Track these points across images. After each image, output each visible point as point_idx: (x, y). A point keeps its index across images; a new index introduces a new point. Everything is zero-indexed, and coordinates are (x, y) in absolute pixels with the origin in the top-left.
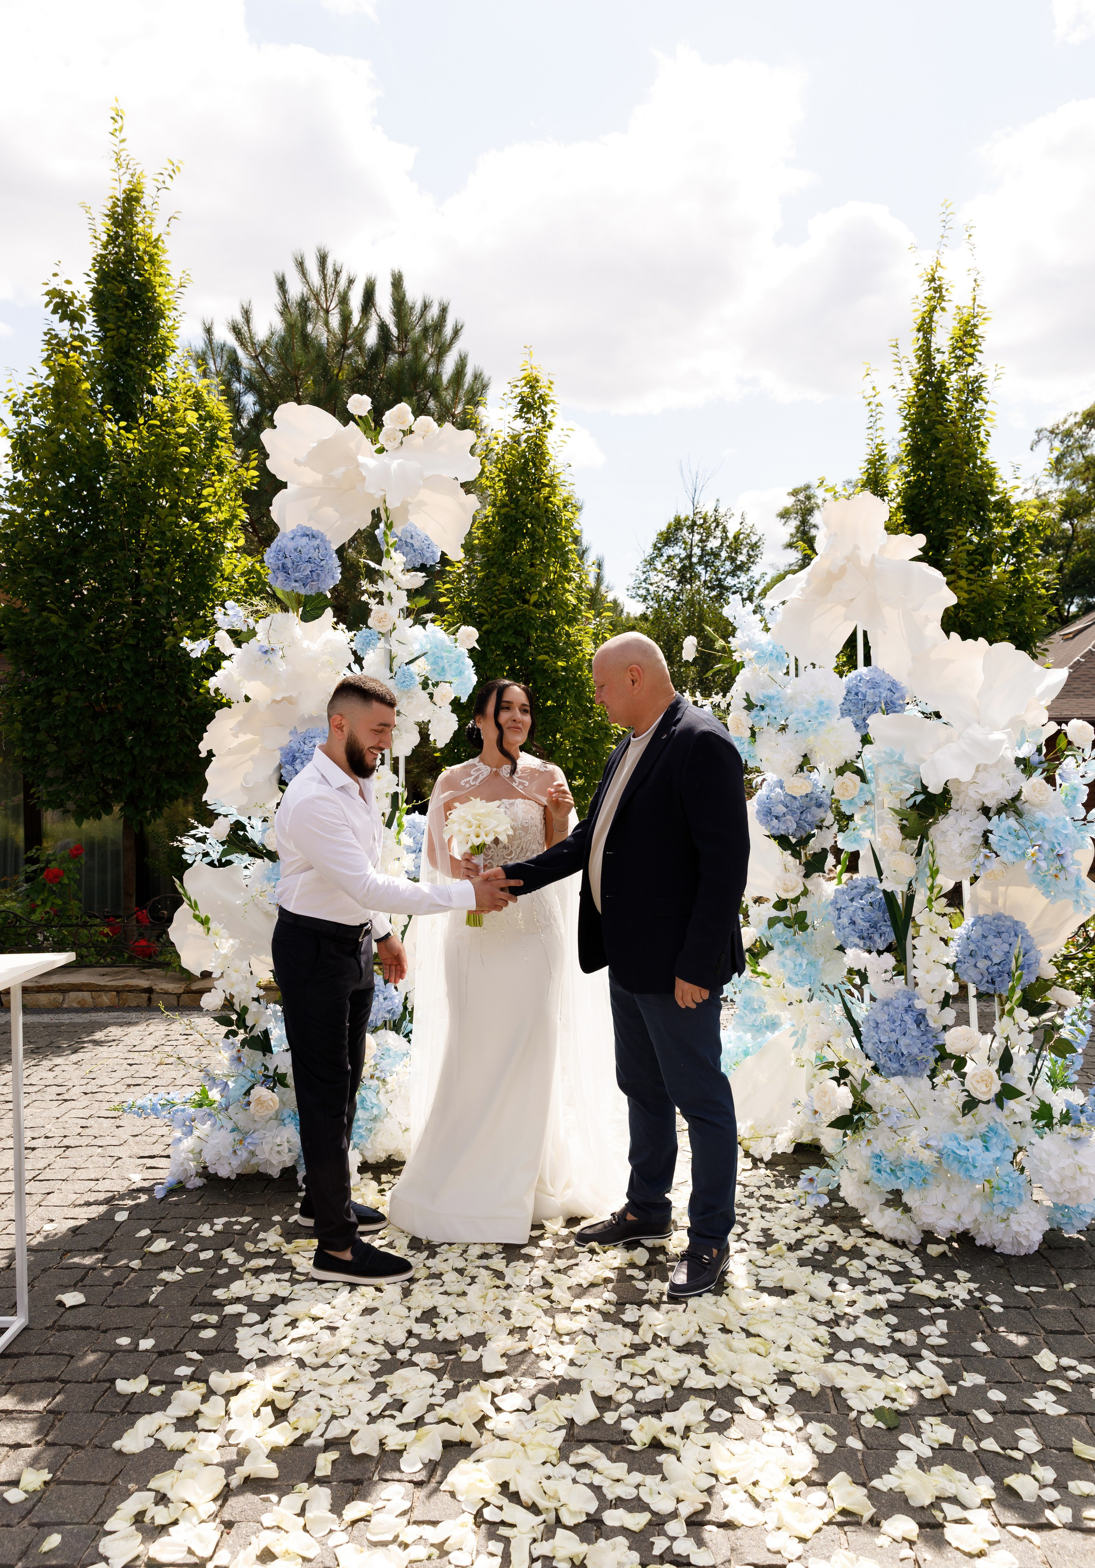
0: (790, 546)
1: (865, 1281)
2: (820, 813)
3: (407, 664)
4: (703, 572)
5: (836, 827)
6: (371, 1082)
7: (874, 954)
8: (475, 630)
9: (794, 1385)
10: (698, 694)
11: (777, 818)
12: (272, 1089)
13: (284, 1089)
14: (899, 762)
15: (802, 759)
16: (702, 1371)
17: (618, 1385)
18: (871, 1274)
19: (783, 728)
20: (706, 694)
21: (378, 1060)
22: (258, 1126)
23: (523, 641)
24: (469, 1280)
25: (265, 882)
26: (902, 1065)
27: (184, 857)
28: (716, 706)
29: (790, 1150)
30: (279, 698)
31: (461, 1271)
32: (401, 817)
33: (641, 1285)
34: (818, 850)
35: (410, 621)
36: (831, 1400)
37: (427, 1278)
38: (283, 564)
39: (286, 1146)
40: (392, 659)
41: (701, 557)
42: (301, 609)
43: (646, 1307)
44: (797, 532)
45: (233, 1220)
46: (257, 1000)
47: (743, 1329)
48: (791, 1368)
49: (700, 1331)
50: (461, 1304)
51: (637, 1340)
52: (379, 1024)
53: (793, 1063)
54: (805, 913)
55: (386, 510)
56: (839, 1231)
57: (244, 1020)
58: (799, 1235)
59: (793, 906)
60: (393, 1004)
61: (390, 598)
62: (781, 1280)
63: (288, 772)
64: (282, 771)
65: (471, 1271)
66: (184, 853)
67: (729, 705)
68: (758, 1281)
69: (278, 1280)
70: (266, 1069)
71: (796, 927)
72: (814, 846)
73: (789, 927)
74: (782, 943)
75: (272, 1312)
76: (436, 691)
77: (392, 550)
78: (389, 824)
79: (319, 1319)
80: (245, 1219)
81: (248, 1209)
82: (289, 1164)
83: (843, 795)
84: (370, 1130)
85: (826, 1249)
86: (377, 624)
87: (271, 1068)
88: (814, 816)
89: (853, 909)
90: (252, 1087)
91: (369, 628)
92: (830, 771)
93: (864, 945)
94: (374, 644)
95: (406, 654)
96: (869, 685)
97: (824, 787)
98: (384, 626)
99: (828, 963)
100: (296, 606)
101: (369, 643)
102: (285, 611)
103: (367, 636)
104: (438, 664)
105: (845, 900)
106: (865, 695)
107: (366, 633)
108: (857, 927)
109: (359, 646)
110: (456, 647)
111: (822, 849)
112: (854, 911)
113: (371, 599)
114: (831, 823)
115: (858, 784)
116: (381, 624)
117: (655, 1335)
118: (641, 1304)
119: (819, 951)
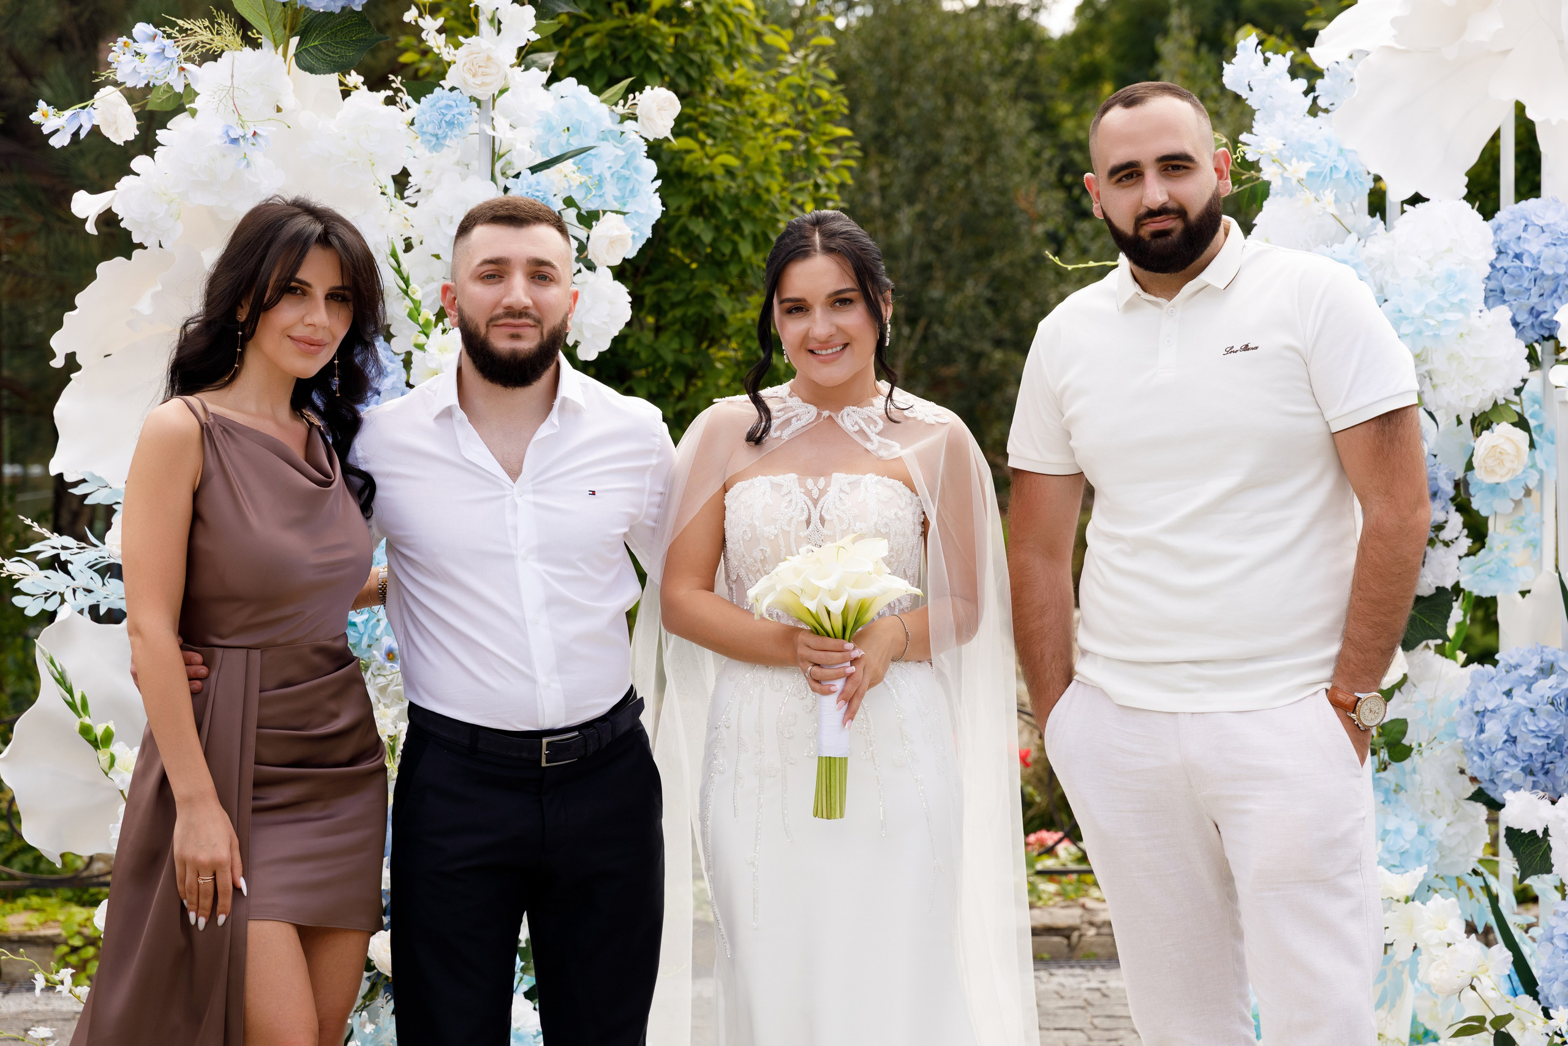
3: (534, 170)
5: (1465, 543)
8: (671, 95)
27: (18, 601)
34: (1427, 590)
40: (495, 156)
42: (295, 41)
54: (1404, 722)
61: (495, 21)
66: (19, 592)
71: (1384, 754)
72: (1426, 581)
83: (1492, 472)
86: (471, 80)
89: (1508, 712)
91: (452, 89)
92: (1459, 422)
93: (1535, 786)
94: (461, 125)
95: (527, 148)
96: (1546, 238)
97: (1435, 456)
98: (483, 84)
99: (1451, 831)
100: (280, 32)
101: (450, 124)
102: (255, 44)
103: (449, 107)
104: (589, 170)
105: (1494, 694)
106: (1537, 260)
107: (443, 103)
108: (1520, 749)
109: (430, 129)
110: (622, 133)
111: (1438, 588)
112: (1516, 716)
113: (428, 17)
114: (1456, 535)
115: (1518, 449)
116: (478, 81)
119: (1429, 806)
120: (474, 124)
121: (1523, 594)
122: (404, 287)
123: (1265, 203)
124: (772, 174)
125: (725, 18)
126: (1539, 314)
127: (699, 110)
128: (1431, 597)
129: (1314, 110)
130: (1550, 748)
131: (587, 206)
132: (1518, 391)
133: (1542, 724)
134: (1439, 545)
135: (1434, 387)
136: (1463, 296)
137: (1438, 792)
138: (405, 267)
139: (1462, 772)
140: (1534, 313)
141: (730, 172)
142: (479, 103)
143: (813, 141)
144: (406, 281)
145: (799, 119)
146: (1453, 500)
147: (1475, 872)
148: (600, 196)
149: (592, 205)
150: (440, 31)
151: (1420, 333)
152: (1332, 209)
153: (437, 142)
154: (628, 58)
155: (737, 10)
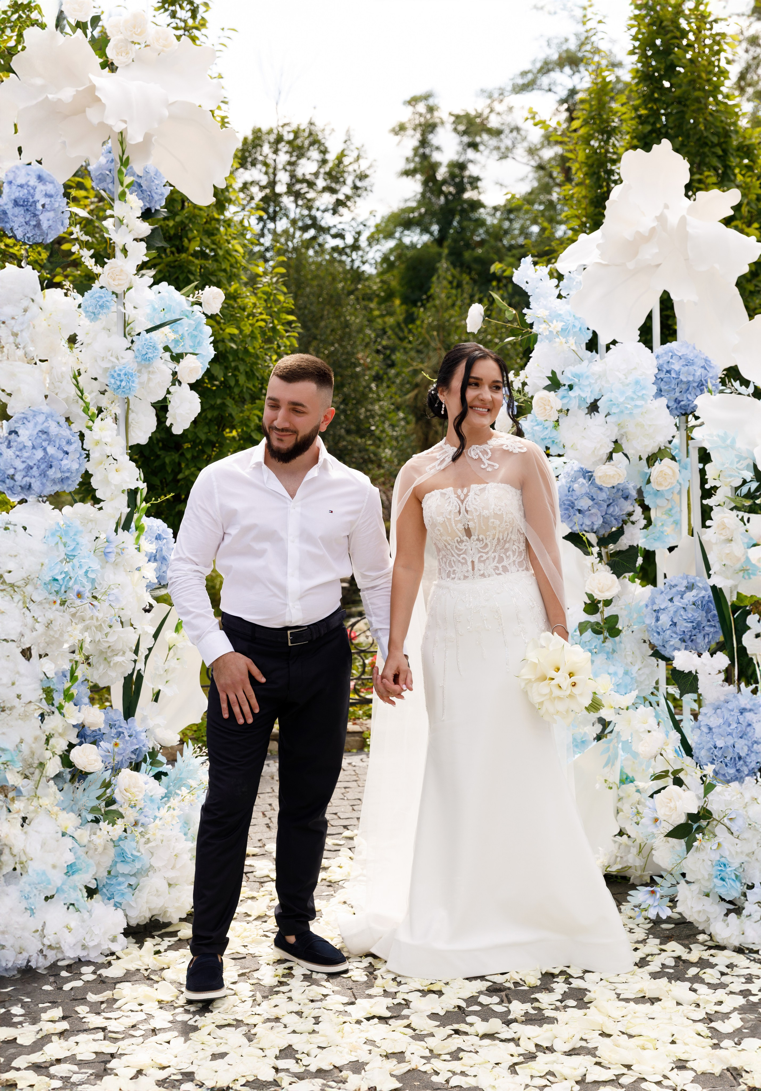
0: (407, 173)
1: (723, 986)
2: (628, 506)
3: (148, 331)
4: (292, 206)
5: (642, 523)
7: (706, 655)
8: (220, 291)
9: (692, 1069)
11: (580, 511)
14: (732, 446)
15: (612, 445)
16: (598, 1067)
17: (523, 1086)
18: (725, 979)
19: (593, 410)
21: (144, 803)
24: (313, 1021)
26: (738, 771)
31: (300, 1014)
32: (139, 519)
33: (498, 1009)
34: (624, 548)
36: (732, 1078)
37: (265, 1023)
40: (126, 324)
41: (290, 186)
43: (514, 1025)
44: (415, 155)
47: (623, 1033)
48: (683, 1058)
49: (582, 1039)
50: (318, 1040)
51: (522, 1051)
53: (598, 786)
54: (617, 617)
55: (122, 142)
56: (681, 947)
58: (640, 954)
59: (604, 609)
60: (139, 741)
61: (125, 251)
62: (641, 991)
67: (524, 384)
68: (618, 995)
69: (93, 1040)
71: (606, 634)
72: (624, 543)
73: (597, 632)
77: (127, 192)
78: (126, 527)
83: (660, 484)
84: (133, 887)
85: (673, 964)
86: (112, 283)
88: (621, 510)
89: (672, 609)
91: (102, 287)
92: (640, 459)
93: (686, 649)
94: (108, 308)
95: (143, 319)
96: (682, 362)
98: (119, 285)
99: (641, 672)
101: (101, 307)
103: (101, 297)
104: (177, 332)
105: (664, 601)
106: (678, 373)
107: (98, 295)
108: (679, 629)
109: (90, 309)
110: (194, 312)
111: (630, 547)
112: (676, 612)
113: (85, 249)
114: (638, 518)
115: (674, 472)
116: (116, 283)
117: (537, 1045)
118: (508, 1023)
119: (629, 659)
120: (114, 307)
121: (671, 549)
122: (81, 395)
123: (536, 345)
126: (680, 402)
128: (627, 551)
129: (560, 296)
130: (694, 628)
131: (176, 351)
132: (670, 442)
133: (690, 616)
134: (629, 524)
135: (628, 440)
136: (644, 392)
137: (633, 653)
138: (81, 384)
139: (645, 642)
140: (677, 401)
142: (117, 295)
144: (82, 392)
146: (637, 500)
147: (652, 693)
148: (183, 345)
149: (179, 352)
150: (92, 257)
151: (622, 412)
152: (574, 348)
153: (94, 316)
154: (177, 278)
155: (234, 253)
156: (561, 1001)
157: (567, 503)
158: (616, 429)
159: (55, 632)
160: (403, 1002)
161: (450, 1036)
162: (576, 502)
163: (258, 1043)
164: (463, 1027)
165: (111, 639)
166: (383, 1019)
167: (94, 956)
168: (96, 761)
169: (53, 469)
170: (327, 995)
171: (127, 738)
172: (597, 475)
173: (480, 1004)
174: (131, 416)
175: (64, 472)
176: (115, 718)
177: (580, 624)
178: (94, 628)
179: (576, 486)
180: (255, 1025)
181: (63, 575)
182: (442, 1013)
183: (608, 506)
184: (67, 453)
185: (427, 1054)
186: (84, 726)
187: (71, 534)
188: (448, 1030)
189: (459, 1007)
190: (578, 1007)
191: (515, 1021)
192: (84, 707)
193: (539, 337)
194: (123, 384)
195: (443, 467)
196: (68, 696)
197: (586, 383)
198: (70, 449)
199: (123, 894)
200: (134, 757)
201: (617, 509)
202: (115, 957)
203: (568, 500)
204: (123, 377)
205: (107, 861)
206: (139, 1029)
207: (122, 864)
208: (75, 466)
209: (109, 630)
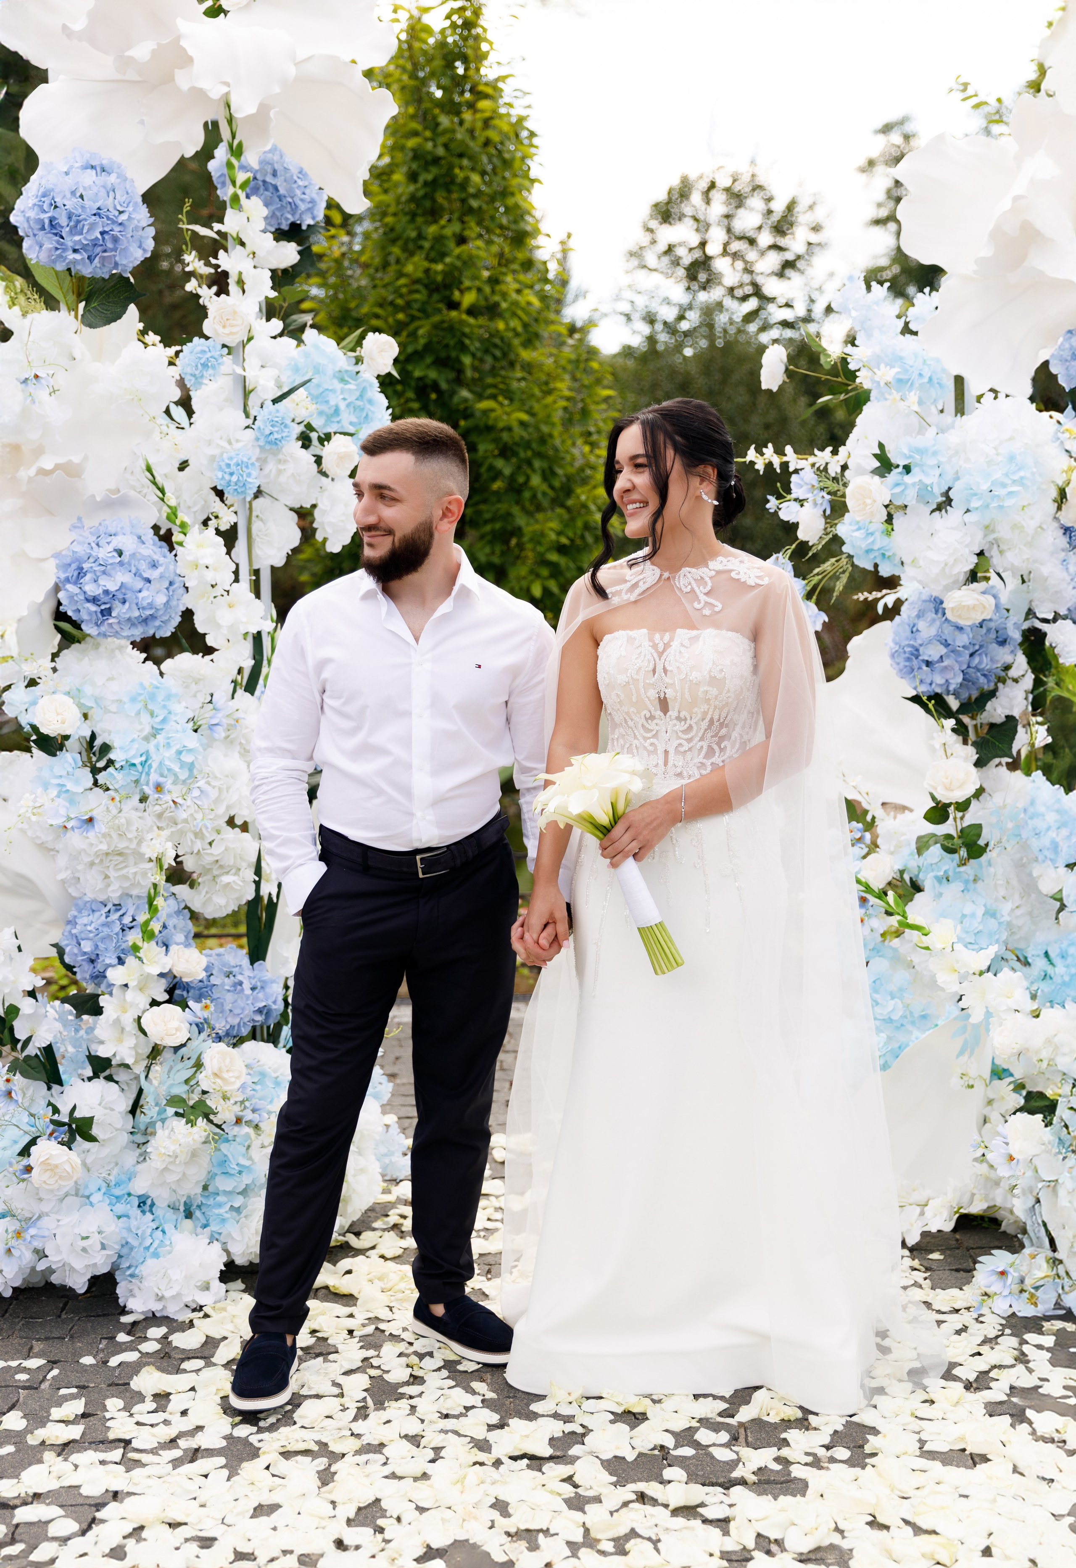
0: (878, 222)
2: (1004, 655)
3: (275, 401)
4: (728, 271)
6: (236, 1129)
8: (391, 340)
10: (789, 449)
11: (927, 663)
12: (69, 1144)
13: (87, 1145)
15: (975, 559)
19: (945, 503)
20: (804, 449)
21: (249, 1093)
22: (45, 1207)
23: (452, 375)
24: (430, 1454)
25: (40, 790)
28: (822, 471)
29: (948, 1227)
30: (48, 465)
31: (415, 1440)
33: (723, 1455)
35: (277, 325)
37: (358, 1452)
38: (51, 220)
39: (95, 1240)
40: (246, 393)
41: (725, 245)
42: (82, 305)
43: (737, 1490)
44: (886, 198)
45: (14, 1364)
46: (32, 994)
47: (907, 1522)
49: (836, 1528)
50: (423, 1493)
51: (731, 1544)
52: (245, 1031)
53: (954, 1081)
54: (979, 827)
55: (230, 121)
57: (12, 1030)
58: (981, 1364)
59: (959, 814)
61: (241, 282)
62: (961, 1439)
63: (71, 597)
64: (61, 595)
65: (432, 1438)
67: (844, 467)
68: (922, 1443)
69: (103, 1463)
70: (56, 1110)
71: (963, 852)
72: (993, 712)
73: (950, 851)
74: (939, 879)
75: (98, 1515)
76: (328, 451)
77: (242, 195)
78: (251, 687)
79: (179, 1524)
80: (34, 1363)
81: (38, 1346)
82: (105, 1270)
84: (238, 1210)
86: (221, 330)
87: (65, 1110)
88: (993, 661)
90: (33, 1142)
91: (207, 338)
92: (1023, 581)
94: (214, 367)
95: (271, 384)
97: (1008, 610)
98: (231, 333)
99: (1018, 912)
100: (72, 298)
101: (205, 366)
102: (53, 308)
103: (203, 352)
104: (327, 402)
107: (199, 349)
109: (189, 370)
110: (358, 373)
111: (1007, 717)
113: (205, 287)
114: (1022, 673)
116: (227, 331)
117: (759, 1535)
118: (728, 1485)
119: (1002, 892)
120: (227, 366)
122: (161, 495)
123: (865, 408)
124: (553, 425)
125: (520, 313)
127: (499, 379)
128: (1003, 724)
129: (906, 331)
131: (326, 430)
134: (1009, 682)
135: (1001, 552)
136: (1022, 474)
137: (1008, 882)
138: (159, 479)
141: (522, 424)
142: (230, 349)
143: (588, 401)
144: (162, 491)
145: (577, 385)
146: (1021, 644)
148: (338, 422)
149: (330, 429)
151: (987, 506)
152: (916, 408)
153: (195, 381)
156: (828, 1448)
157: (908, 649)
158: (980, 535)
159: (130, 840)
160: (580, 1430)
161: (626, 1504)
162: (921, 649)
163: (330, 1492)
164: (652, 1488)
165: (217, 850)
166: (535, 1461)
167: (173, 1311)
168: (177, 1029)
169: (127, 604)
170: (473, 1407)
171: (248, 992)
172: (948, 605)
173: (697, 1445)
174: (256, 526)
175: (144, 608)
176: (233, 963)
177: (919, 839)
178: (190, 836)
179: (922, 625)
180: (344, 1455)
181: (143, 758)
182: (630, 1457)
183: (972, 655)
184: (149, 581)
185: (578, 1537)
186: (175, 977)
187: (160, 698)
188: (627, 1492)
189: (662, 1447)
190: (851, 1463)
191: (743, 1482)
192: (173, 948)
193: (873, 396)
194: (234, 478)
195: (633, 597)
196: (148, 935)
197: (932, 462)
198: (153, 574)
199: (224, 1220)
200: (259, 1018)
201: (985, 660)
202: (201, 1314)
203: (909, 645)
204: (233, 468)
205: (197, 1174)
206: (178, 1447)
207: (223, 1176)
208: (161, 599)
209: (214, 836)
